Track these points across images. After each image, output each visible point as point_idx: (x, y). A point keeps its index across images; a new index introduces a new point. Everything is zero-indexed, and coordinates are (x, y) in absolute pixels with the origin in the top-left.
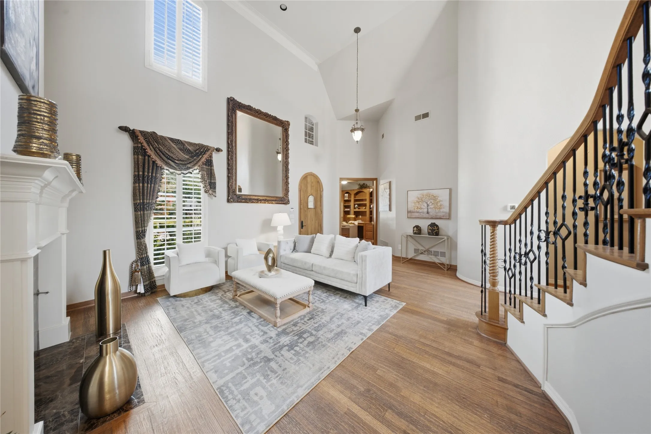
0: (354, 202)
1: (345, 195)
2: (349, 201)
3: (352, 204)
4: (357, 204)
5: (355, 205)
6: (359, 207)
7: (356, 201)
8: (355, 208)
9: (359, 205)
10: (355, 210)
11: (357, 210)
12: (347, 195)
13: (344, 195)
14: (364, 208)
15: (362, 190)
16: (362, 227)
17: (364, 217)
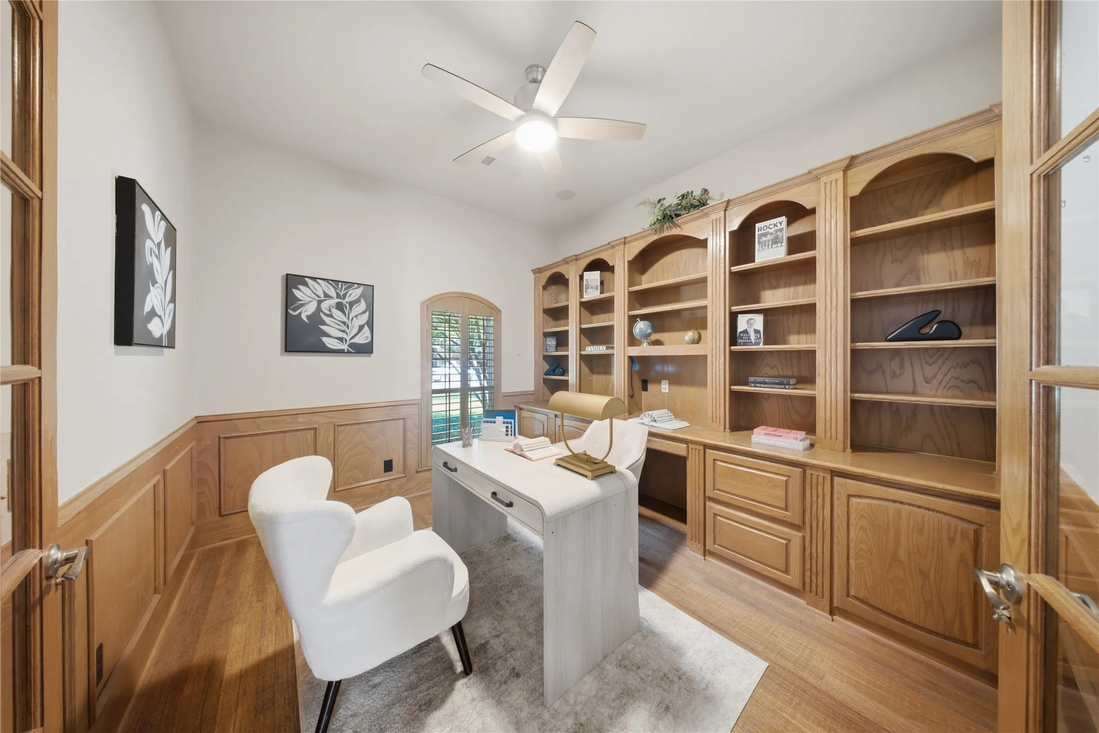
0: (630, 309)
1: (587, 275)
2: (603, 306)
3: (618, 319)
4: (644, 317)
5: (633, 320)
6: (654, 337)
7: (640, 298)
8: (632, 341)
9: (659, 322)
10: (635, 351)
11: (645, 350)
12: (594, 277)
13: (581, 277)
14: (690, 335)
15: (675, 232)
16: (680, 462)
17: (689, 393)
